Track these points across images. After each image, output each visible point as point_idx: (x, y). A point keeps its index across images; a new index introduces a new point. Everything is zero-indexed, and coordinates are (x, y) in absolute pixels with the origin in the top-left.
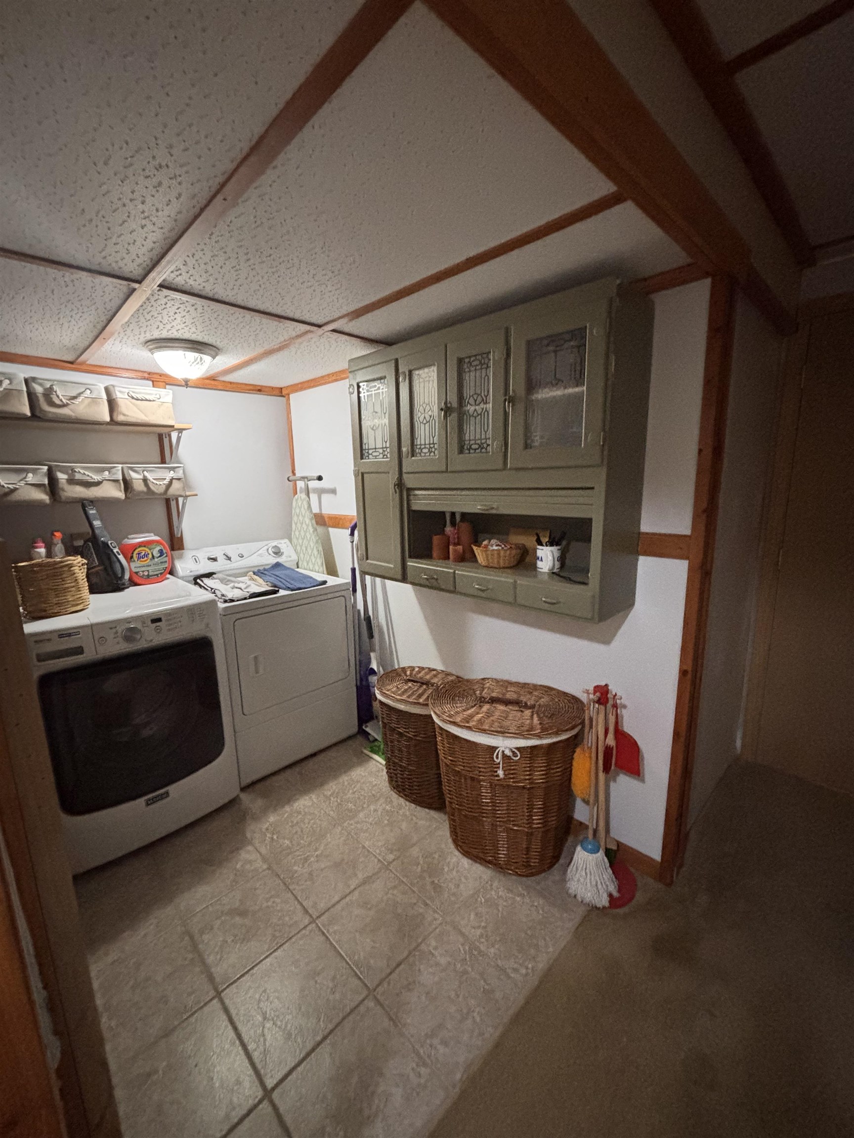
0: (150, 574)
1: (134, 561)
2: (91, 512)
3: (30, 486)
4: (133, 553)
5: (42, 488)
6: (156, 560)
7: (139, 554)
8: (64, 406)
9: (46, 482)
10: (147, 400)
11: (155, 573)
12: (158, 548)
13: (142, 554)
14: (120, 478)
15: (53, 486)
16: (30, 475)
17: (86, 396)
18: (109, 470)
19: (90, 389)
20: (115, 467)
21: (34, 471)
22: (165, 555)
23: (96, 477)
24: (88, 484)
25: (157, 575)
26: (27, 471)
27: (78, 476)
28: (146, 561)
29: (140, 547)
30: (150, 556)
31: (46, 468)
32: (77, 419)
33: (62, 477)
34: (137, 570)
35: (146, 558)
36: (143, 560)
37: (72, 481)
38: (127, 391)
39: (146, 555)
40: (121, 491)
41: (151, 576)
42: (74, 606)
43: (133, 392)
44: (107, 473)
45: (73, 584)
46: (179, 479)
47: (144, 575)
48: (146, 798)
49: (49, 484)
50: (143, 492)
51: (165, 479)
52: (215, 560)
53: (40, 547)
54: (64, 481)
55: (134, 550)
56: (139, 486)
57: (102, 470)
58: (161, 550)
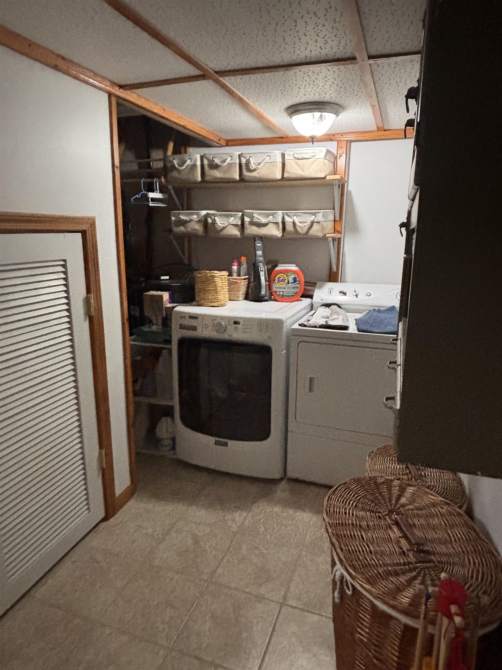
0: (285, 294)
1: (276, 283)
2: (258, 245)
3: (232, 226)
4: (275, 277)
5: (238, 228)
6: (290, 285)
7: (279, 278)
8: (255, 170)
9: (240, 223)
10: (304, 159)
11: (288, 294)
12: (293, 276)
13: (281, 279)
14: (280, 220)
15: (242, 227)
16: (232, 218)
17: (266, 161)
18: (273, 215)
19: (270, 156)
20: (277, 213)
21: (234, 216)
22: (298, 282)
23: (264, 220)
24: (260, 225)
25: (289, 296)
26: (231, 216)
27: (255, 220)
28: (283, 284)
29: (280, 273)
30: (286, 281)
31: (241, 213)
32: (260, 179)
33: (247, 219)
34: (276, 290)
35: (283, 282)
36: (282, 283)
37: (252, 223)
38: (292, 153)
39: (284, 280)
40: (279, 230)
41: (285, 296)
42: (211, 302)
43: (297, 154)
44: (271, 217)
45: (213, 288)
46: (318, 222)
47: (280, 294)
48: (217, 439)
49: (241, 225)
50: (292, 232)
51: (307, 222)
52: (345, 294)
53: (234, 266)
54: (248, 222)
55: (277, 275)
56: (289, 227)
57: (268, 215)
58: (295, 278)
